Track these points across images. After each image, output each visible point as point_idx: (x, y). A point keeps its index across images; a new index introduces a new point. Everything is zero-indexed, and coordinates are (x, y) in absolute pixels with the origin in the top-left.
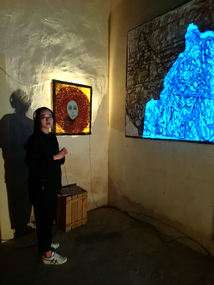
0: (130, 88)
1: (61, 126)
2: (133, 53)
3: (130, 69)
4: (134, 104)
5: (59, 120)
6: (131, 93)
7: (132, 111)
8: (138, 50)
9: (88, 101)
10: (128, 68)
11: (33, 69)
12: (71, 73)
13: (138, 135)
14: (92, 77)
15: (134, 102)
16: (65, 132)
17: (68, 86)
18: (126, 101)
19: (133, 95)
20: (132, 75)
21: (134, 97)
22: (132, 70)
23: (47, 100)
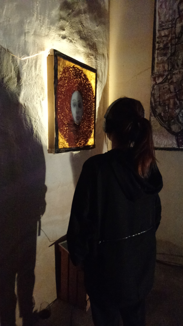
0: (160, 75)
1: (65, 137)
2: (168, 21)
3: (161, 46)
4: (169, 99)
5: (63, 126)
6: (161, 83)
7: (164, 111)
8: (177, 16)
9: (93, 94)
10: (157, 45)
11: (21, 23)
12: (71, 44)
13: (175, 146)
14: (93, 55)
15: (167, 96)
16: (69, 146)
17: (72, 64)
18: (153, 95)
19: (166, 85)
20: (165, 55)
21: (169, 89)
22: (166, 47)
23: (42, 88)
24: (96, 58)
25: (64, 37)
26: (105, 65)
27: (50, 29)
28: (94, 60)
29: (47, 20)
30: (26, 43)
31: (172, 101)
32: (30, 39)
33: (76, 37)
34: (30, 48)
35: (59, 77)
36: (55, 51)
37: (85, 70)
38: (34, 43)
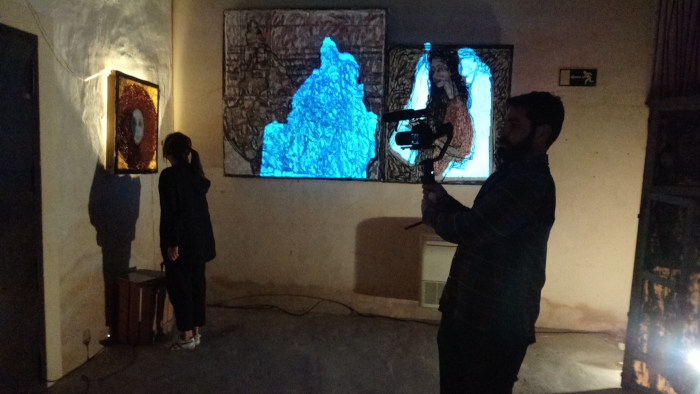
0: (232, 99)
1: (124, 157)
2: (237, 46)
3: (231, 69)
4: (241, 124)
5: (123, 146)
6: (233, 107)
7: (238, 136)
8: (245, 43)
9: (154, 110)
10: (227, 68)
12: (130, 59)
13: (251, 173)
14: (153, 67)
15: (239, 121)
16: (129, 167)
17: (132, 83)
18: (225, 118)
19: (238, 110)
20: (236, 79)
21: (241, 114)
22: (235, 71)
24: (157, 71)
25: (123, 53)
26: (168, 76)
27: (110, 48)
28: (154, 73)
29: (107, 41)
30: (89, 64)
31: (244, 127)
32: (92, 60)
33: (135, 51)
34: (92, 69)
35: (120, 95)
36: (117, 72)
37: (145, 87)
38: (96, 63)
